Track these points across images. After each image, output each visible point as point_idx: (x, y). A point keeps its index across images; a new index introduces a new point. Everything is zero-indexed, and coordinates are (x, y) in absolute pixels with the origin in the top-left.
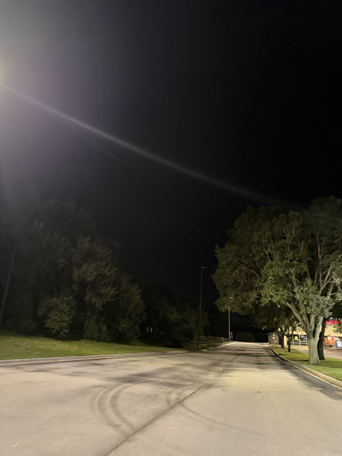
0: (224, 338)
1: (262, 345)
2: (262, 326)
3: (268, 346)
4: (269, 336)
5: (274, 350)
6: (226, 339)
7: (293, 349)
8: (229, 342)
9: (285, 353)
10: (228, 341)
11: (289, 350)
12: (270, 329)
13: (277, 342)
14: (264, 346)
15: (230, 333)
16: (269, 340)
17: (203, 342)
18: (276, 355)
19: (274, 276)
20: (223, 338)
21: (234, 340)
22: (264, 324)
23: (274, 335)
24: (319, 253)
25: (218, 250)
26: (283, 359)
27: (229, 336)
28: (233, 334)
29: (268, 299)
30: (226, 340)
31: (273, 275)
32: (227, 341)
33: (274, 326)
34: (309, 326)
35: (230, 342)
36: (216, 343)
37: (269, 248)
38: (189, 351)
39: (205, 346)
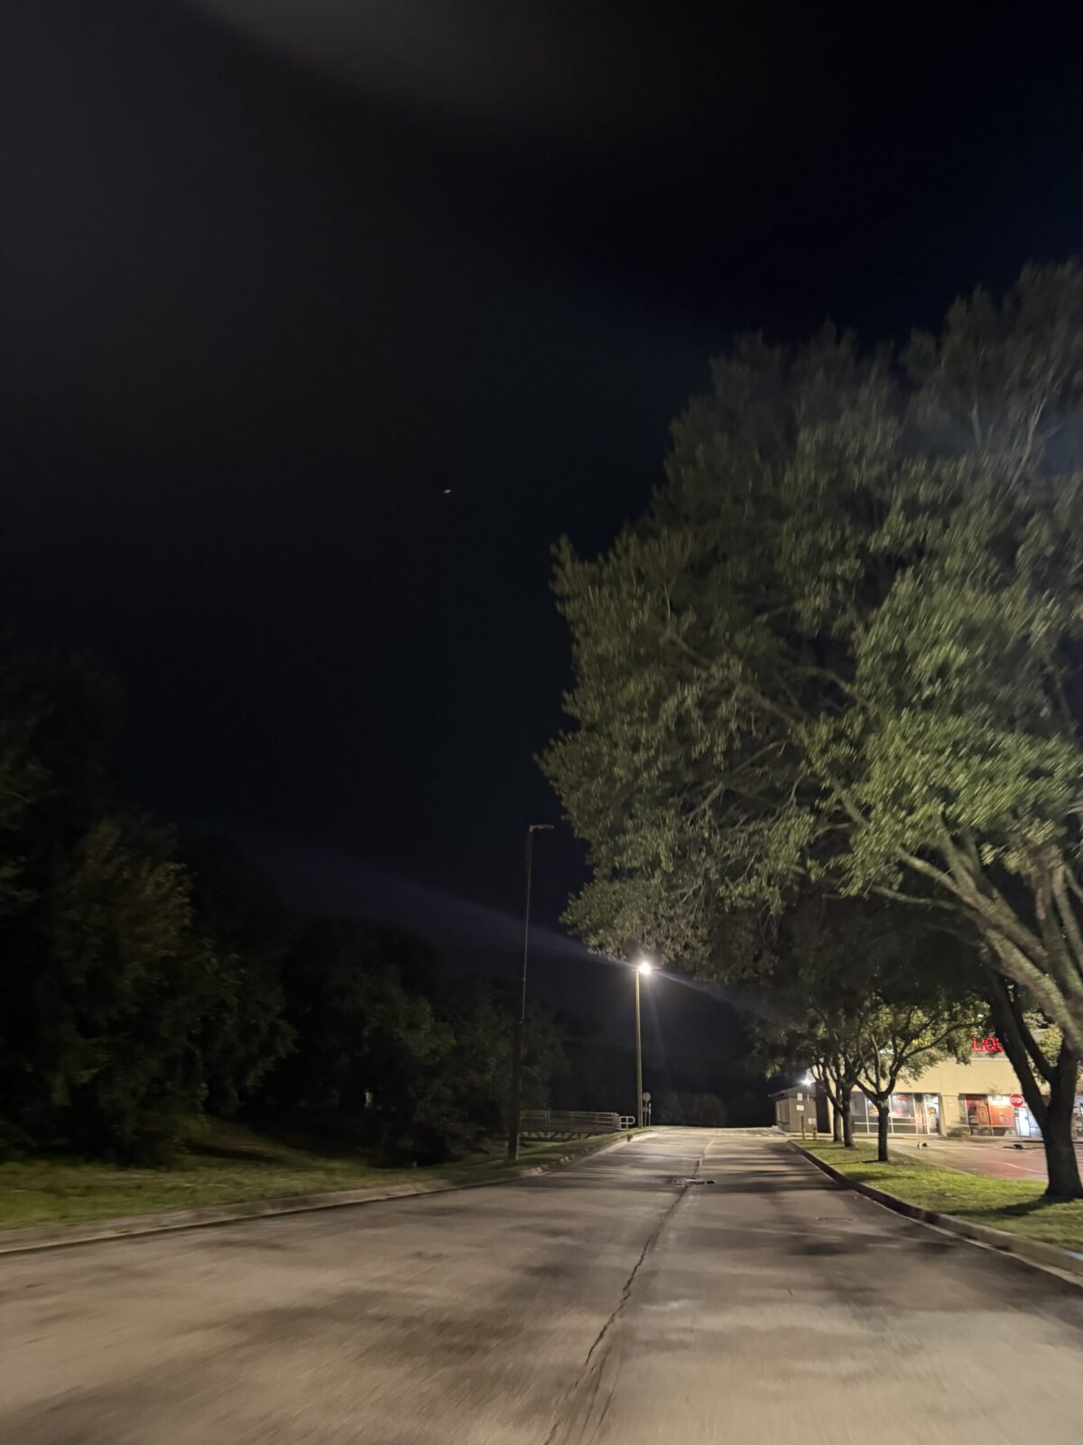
0: (621, 1115)
1: (758, 1138)
2: (767, 1065)
3: (781, 1139)
4: (779, 1106)
6: (627, 1117)
7: (898, 1154)
8: (640, 1128)
9: (872, 1169)
10: (635, 1125)
11: (883, 1154)
14: (766, 1138)
15: (642, 1097)
16: (780, 1118)
17: (542, 1135)
18: (846, 1183)
20: (616, 1115)
21: (657, 1120)
22: (774, 1052)
23: (801, 1096)
27: (641, 1109)
28: (651, 1099)
30: (627, 1123)
32: (631, 1127)
35: (643, 1129)
36: (590, 1135)
39: (544, 1152)
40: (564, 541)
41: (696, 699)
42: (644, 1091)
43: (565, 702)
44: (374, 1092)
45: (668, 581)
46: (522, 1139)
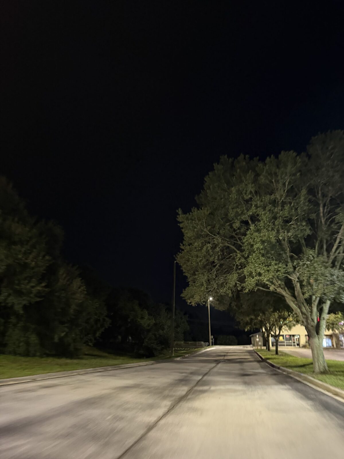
1: (245, 349)
2: (245, 327)
3: (252, 349)
4: (252, 339)
5: (260, 353)
6: (206, 343)
7: (281, 352)
8: (210, 346)
9: (273, 357)
10: (209, 345)
11: (277, 352)
12: (253, 330)
13: (262, 343)
14: (247, 349)
15: (211, 337)
16: (252, 342)
17: (181, 349)
18: (263, 360)
19: (263, 242)
20: (203, 342)
21: (215, 343)
22: (247, 324)
23: (257, 336)
24: (322, 215)
25: (181, 217)
26: (273, 366)
27: (210, 341)
28: (214, 338)
29: (255, 278)
31: (261, 240)
32: (207, 346)
33: (258, 326)
34: (310, 319)
36: (195, 348)
37: (253, 206)
38: (156, 362)
39: (181, 353)
40: (180, 209)
41: (210, 248)
42: (211, 335)
43: (181, 246)
44: (132, 337)
45: (204, 218)
46: (174, 350)
